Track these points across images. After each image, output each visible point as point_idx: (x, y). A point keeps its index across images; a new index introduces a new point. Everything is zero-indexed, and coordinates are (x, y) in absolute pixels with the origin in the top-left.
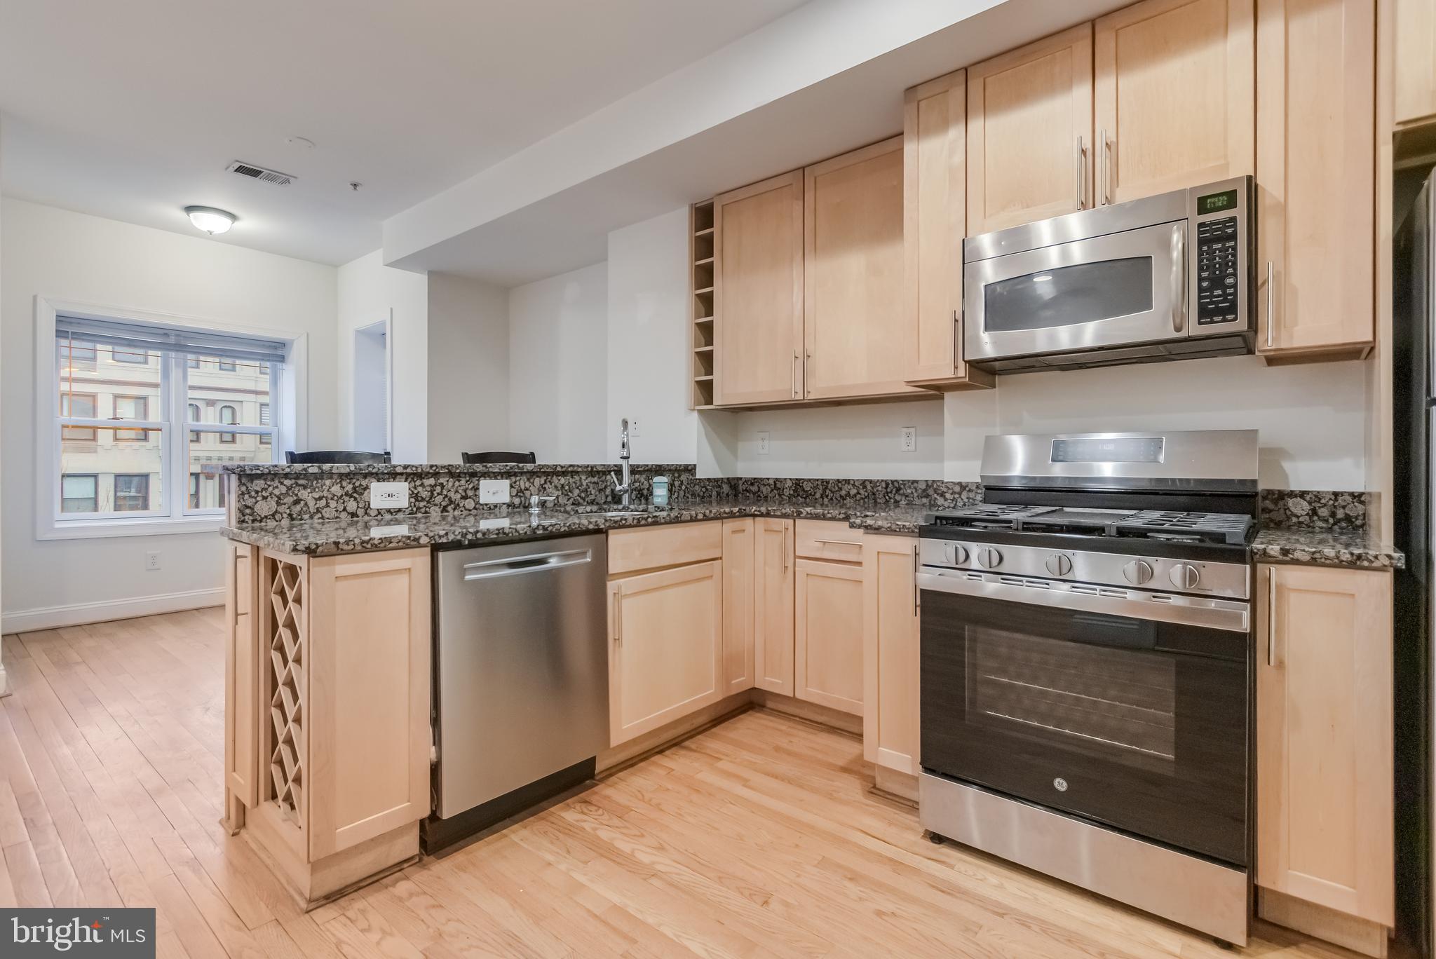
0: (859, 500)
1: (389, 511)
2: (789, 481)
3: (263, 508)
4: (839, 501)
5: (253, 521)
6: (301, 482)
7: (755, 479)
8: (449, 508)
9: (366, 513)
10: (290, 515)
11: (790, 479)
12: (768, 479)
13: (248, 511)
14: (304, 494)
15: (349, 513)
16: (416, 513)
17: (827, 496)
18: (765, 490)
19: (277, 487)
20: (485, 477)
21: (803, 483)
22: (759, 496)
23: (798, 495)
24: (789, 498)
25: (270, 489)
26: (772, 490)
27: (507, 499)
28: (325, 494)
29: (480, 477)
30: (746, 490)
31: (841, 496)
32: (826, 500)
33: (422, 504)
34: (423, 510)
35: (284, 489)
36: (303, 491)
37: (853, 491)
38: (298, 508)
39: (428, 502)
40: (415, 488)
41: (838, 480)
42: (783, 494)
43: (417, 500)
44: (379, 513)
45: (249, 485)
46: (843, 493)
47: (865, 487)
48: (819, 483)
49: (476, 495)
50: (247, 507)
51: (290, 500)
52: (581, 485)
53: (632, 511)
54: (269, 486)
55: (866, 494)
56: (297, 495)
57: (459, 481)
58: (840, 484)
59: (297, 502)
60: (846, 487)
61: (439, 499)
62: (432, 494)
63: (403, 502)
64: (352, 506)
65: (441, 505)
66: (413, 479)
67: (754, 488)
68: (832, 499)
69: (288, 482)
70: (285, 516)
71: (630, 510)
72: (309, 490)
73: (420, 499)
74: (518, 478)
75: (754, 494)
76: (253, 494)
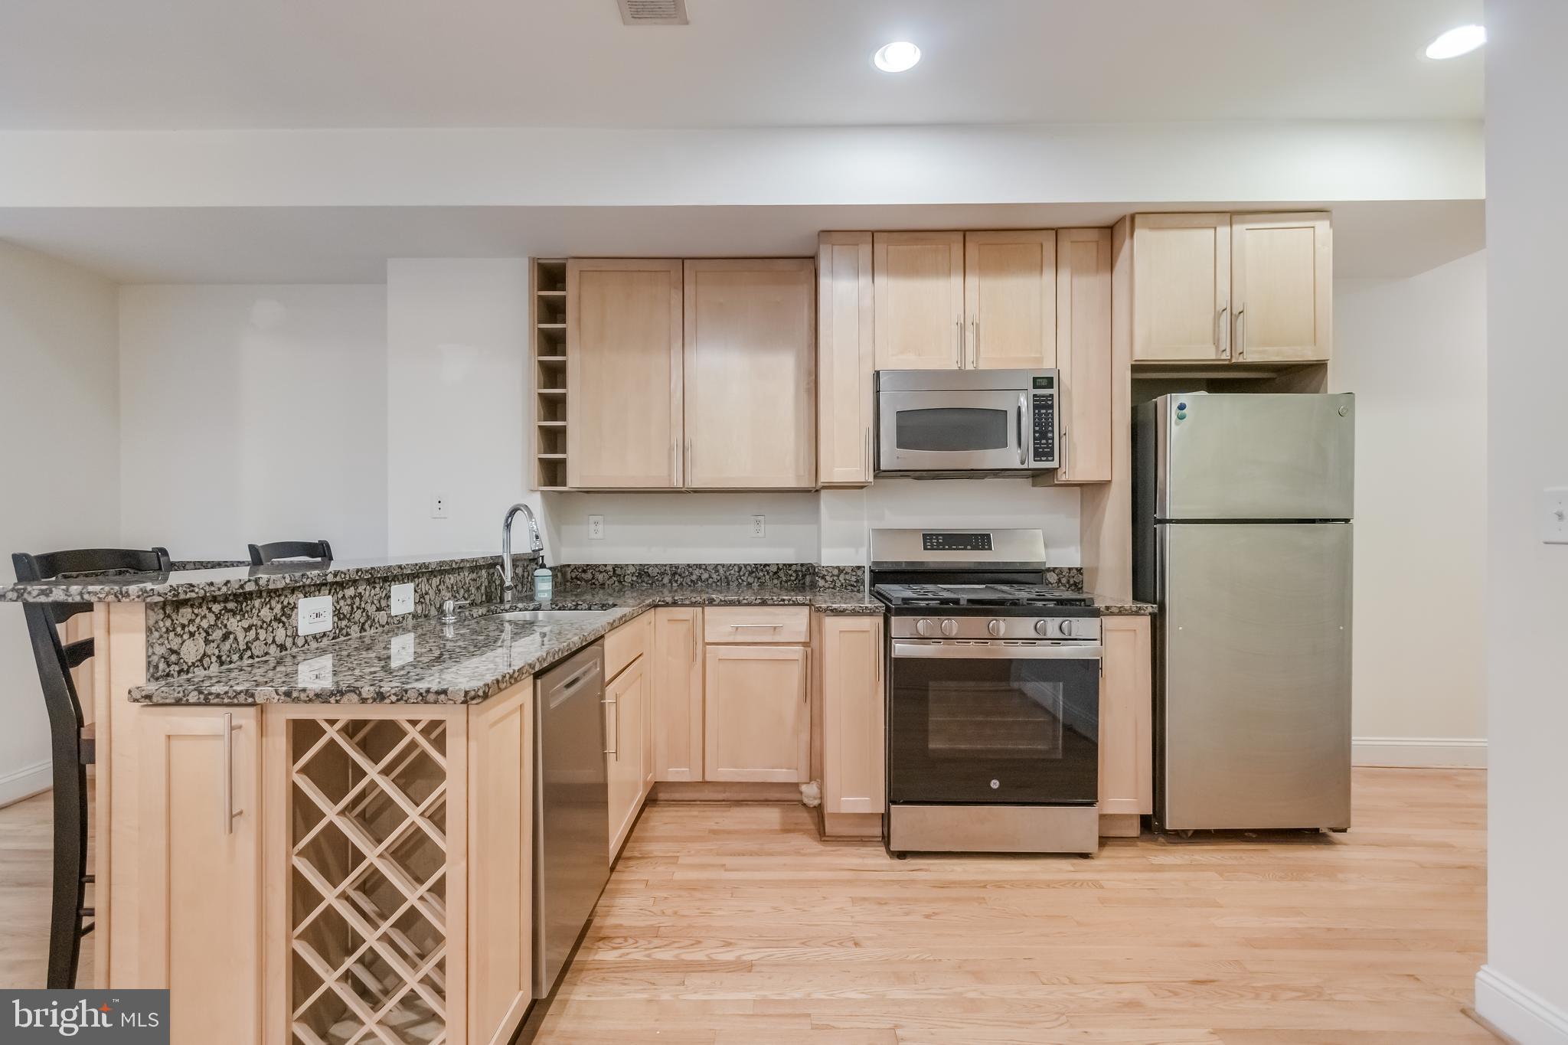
0: (711, 584)
1: (315, 637)
2: (631, 567)
3: (191, 650)
4: (690, 586)
5: (180, 672)
6: (231, 605)
7: (588, 565)
8: (367, 626)
9: (294, 644)
10: (219, 657)
11: (633, 565)
12: (605, 566)
13: (173, 658)
14: (233, 624)
15: (278, 646)
16: (339, 637)
17: (676, 581)
18: (600, 577)
19: (205, 617)
20: (395, 581)
21: (648, 569)
22: (594, 584)
23: (643, 581)
24: (632, 585)
25: (198, 620)
26: (611, 577)
27: (411, 609)
28: (255, 621)
29: (391, 581)
30: (576, 578)
31: (692, 581)
32: (675, 584)
33: (344, 623)
34: (344, 632)
35: (212, 618)
36: (232, 620)
37: (705, 576)
38: (226, 646)
39: (349, 620)
40: (338, 602)
41: (688, 565)
42: (624, 581)
43: (340, 619)
44: (306, 641)
45: (174, 616)
46: (694, 577)
47: (718, 571)
48: (668, 568)
49: (388, 606)
50: (173, 651)
51: (217, 634)
52: (465, 583)
53: (520, 611)
54: (197, 615)
55: (719, 578)
56: (226, 626)
57: (374, 588)
58: (690, 569)
59: (225, 637)
60: (697, 572)
61: (358, 615)
62: (352, 608)
63: (327, 624)
64: (280, 634)
65: (360, 622)
66: (335, 589)
67: (588, 576)
68: (681, 584)
69: (216, 608)
70: (214, 659)
71: (518, 609)
72: (238, 618)
73: (342, 616)
74: (420, 580)
75: (587, 581)
76: (179, 630)
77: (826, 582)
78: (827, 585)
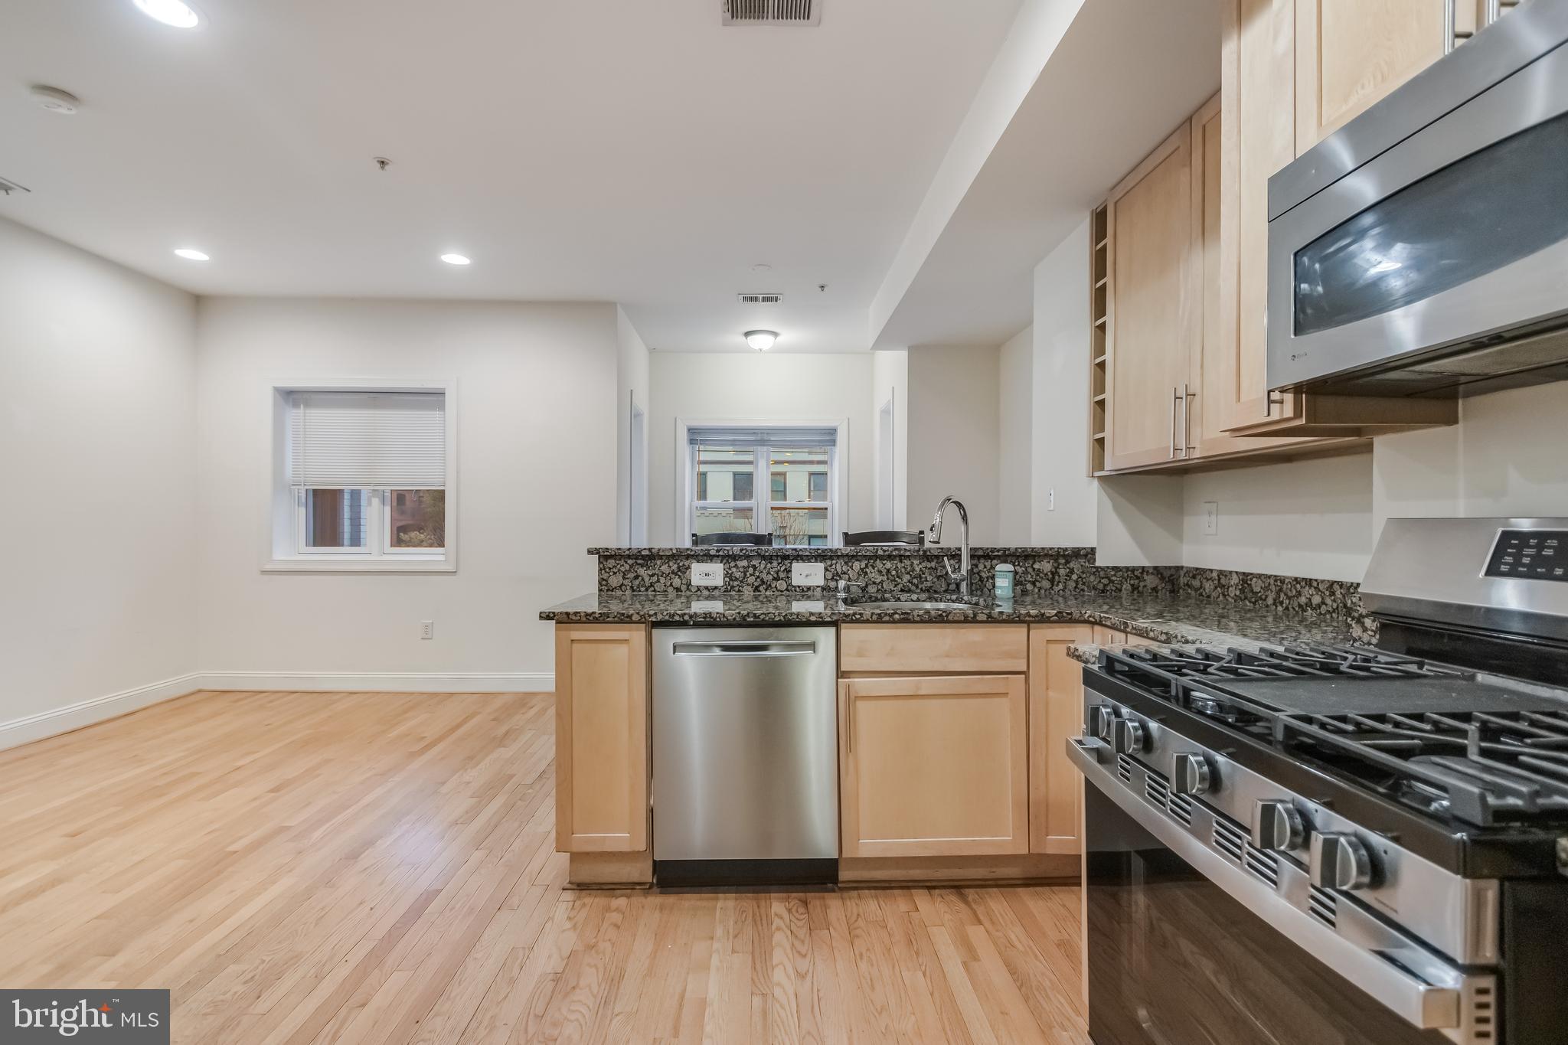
0: (1325, 615)
1: (707, 588)
2: (1235, 576)
3: (615, 581)
4: (1297, 612)
5: (608, 590)
6: (639, 561)
7: (1197, 569)
8: (761, 588)
9: (688, 589)
10: (632, 587)
11: (1236, 572)
12: (1211, 571)
13: (604, 583)
14: (641, 571)
15: (674, 588)
16: (730, 591)
17: (1281, 603)
18: (1208, 586)
19: (623, 565)
20: (798, 560)
21: (1251, 580)
22: (1201, 595)
23: (1246, 598)
24: (1235, 601)
25: (619, 566)
26: (1216, 588)
27: (821, 582)
28: (657, 571)
29: (793, 560)
30: (1187, 585)
31: (1300, 606)
32: (1280, 608)
33: (736, 583)
34: (737, 589)
35: (628, 567)
36: (641, 569)
37: (1316, 600)
38: (637, 582)
39: (741, 582)
40: (730, 569)
41: (1296, 579)
42: (1228, 595)
43: (732, 580)
44: (699, 590)
45: (605, 563)
46: (1303, 600)
47: (1333, 594)
48: (1272, 582)
49: (788, 577)
50: (604, 580)
51: (631, 575)
53: (965, 603)
54: (618, 564)
55: (1335, 605)
56: (636, 572)
57: (771, 563)
58: (1298, 586)
59: (636, 577)
60: (1307, 592)
61: (751, 580)
62: (745, 575)
63: (718, 580)
64: (677, 582)
65: (753, 585)
66: (728, 560)
67: (1196, 583)
68: (1287, 608)
69: (630, 562)
70: (628, 588)
72: (645, 568)
73: (733, 579)
74: (834, 562)
75: (1196, 590)
76: (607, 570)
77: (1365, 630)
78: (1366, 638)
